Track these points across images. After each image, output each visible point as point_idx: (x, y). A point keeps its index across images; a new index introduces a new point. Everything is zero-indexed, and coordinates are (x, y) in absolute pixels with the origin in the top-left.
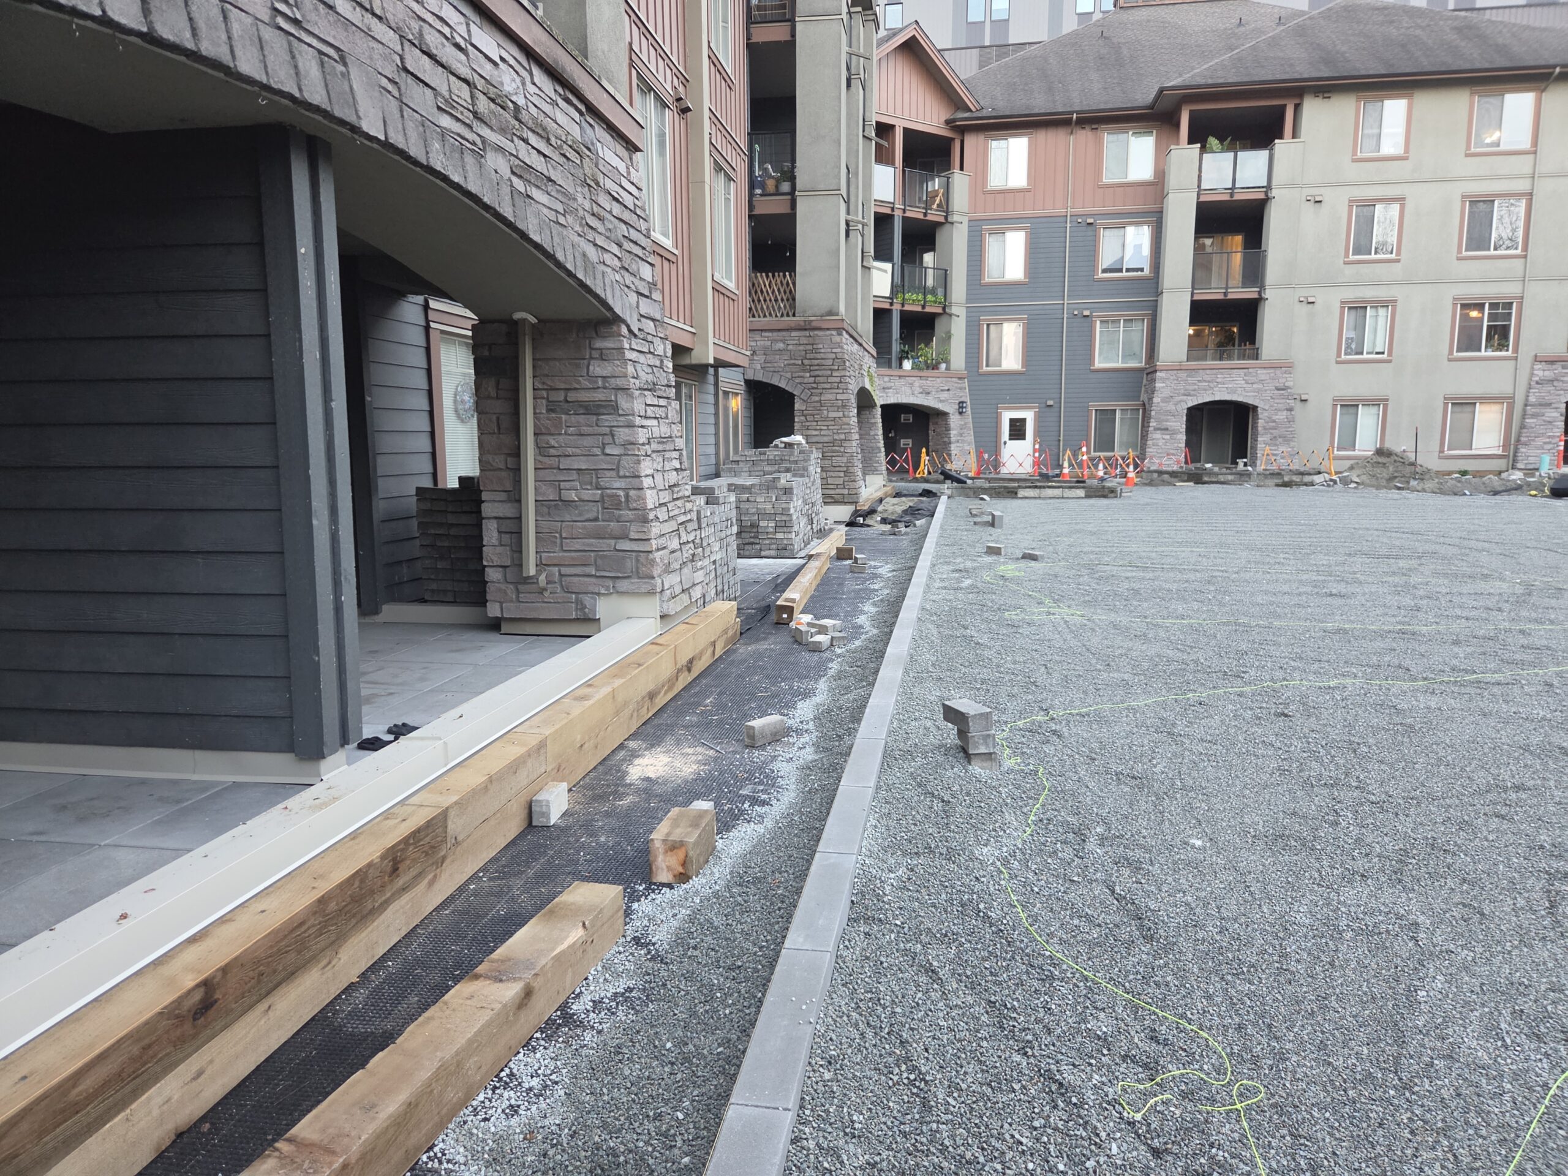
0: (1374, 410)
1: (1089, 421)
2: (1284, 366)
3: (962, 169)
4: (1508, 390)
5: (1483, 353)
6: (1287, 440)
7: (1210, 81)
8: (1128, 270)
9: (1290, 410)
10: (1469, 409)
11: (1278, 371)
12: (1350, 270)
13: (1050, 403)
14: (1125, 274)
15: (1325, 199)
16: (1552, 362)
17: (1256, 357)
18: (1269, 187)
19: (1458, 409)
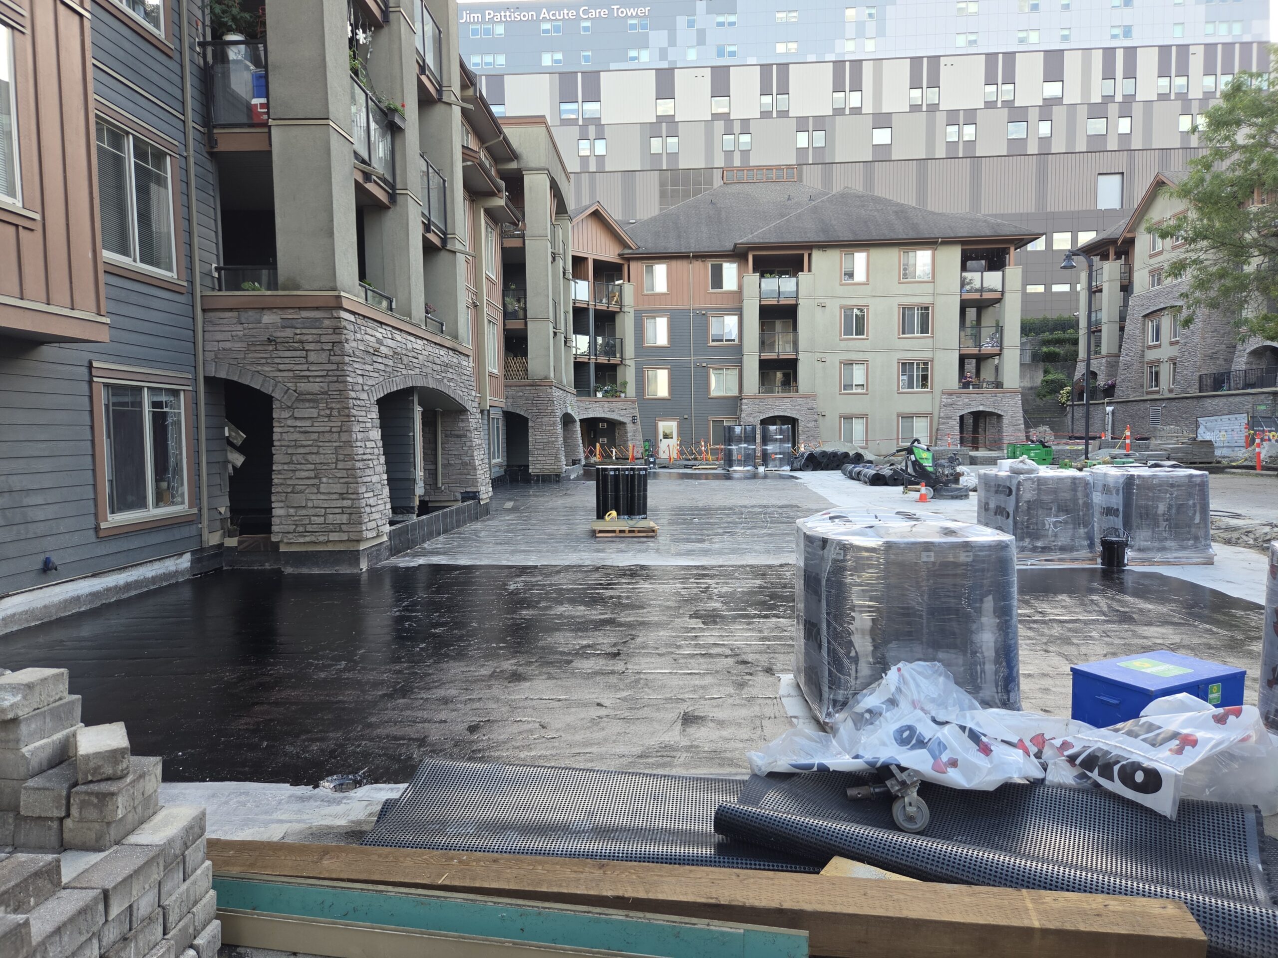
0: (860, 421)
1: (708, 428)
2: (812, 396)
3: (629, 281)
4: (930, 410)
5: (915, 389)
6: (815, 438)
7: (761, 241)
8: (727, 341)
9: (816, 421)
10: (910, 420)
11: (809, 400)
12: (843, 344)
13: (686, 416)
14: (724, 343)
15: (827, 305)
16: (951, 394)
17: (797, 391)
18: (797, 297)
19: (905, 420)
